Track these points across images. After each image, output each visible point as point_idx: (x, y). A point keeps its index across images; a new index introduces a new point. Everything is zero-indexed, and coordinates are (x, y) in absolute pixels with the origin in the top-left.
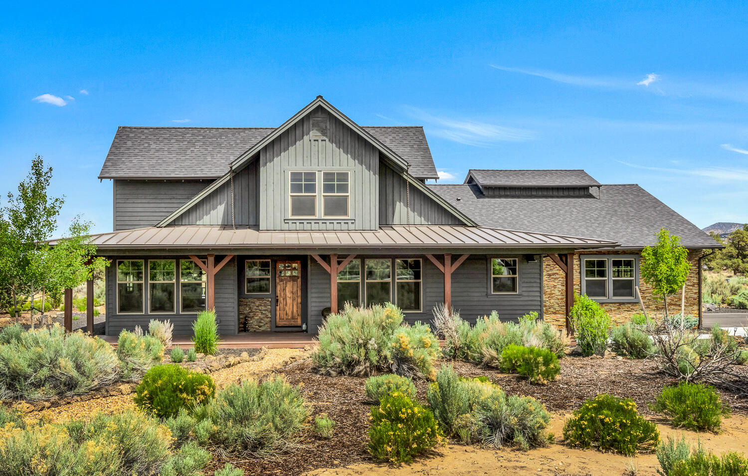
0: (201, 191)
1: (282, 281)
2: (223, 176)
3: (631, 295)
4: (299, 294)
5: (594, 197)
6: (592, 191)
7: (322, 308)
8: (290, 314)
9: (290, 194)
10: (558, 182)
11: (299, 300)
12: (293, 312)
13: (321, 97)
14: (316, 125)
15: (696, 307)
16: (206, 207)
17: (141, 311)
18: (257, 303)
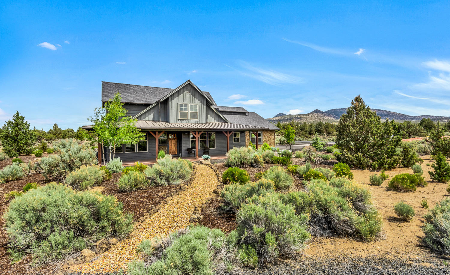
0: (146, 108)
1: (170, 140)
2: (154, 104)
3: (261, 142)
4: (176, 144)
5: (247, 115)
6: (246, 114)
7: (186, 148)
8: (173, 150)
9: (179, 111)
10: (238, 111)
11: (176, 146)
12: (174, 150)
13: (190, 80)
14: (187, 89)
15: (274, 145)
16: (147, 114)
17: (122, 152)
18: (163, 147)
